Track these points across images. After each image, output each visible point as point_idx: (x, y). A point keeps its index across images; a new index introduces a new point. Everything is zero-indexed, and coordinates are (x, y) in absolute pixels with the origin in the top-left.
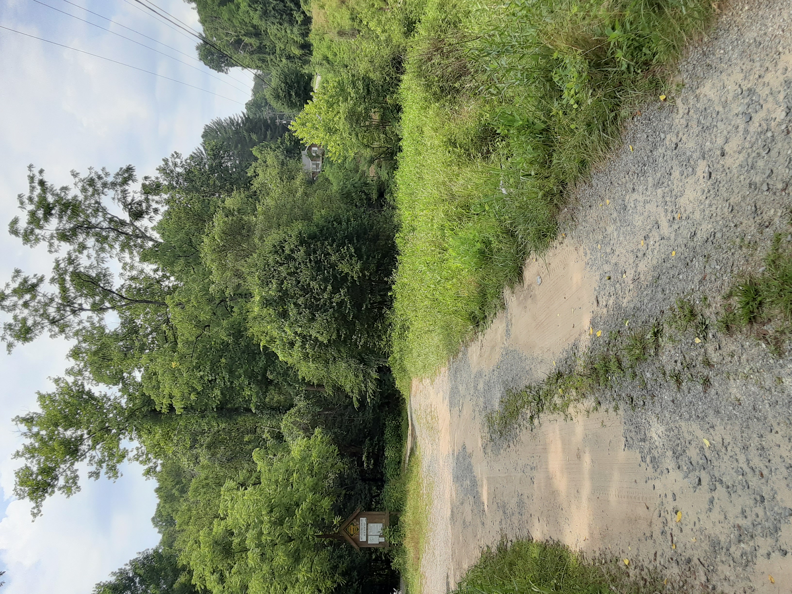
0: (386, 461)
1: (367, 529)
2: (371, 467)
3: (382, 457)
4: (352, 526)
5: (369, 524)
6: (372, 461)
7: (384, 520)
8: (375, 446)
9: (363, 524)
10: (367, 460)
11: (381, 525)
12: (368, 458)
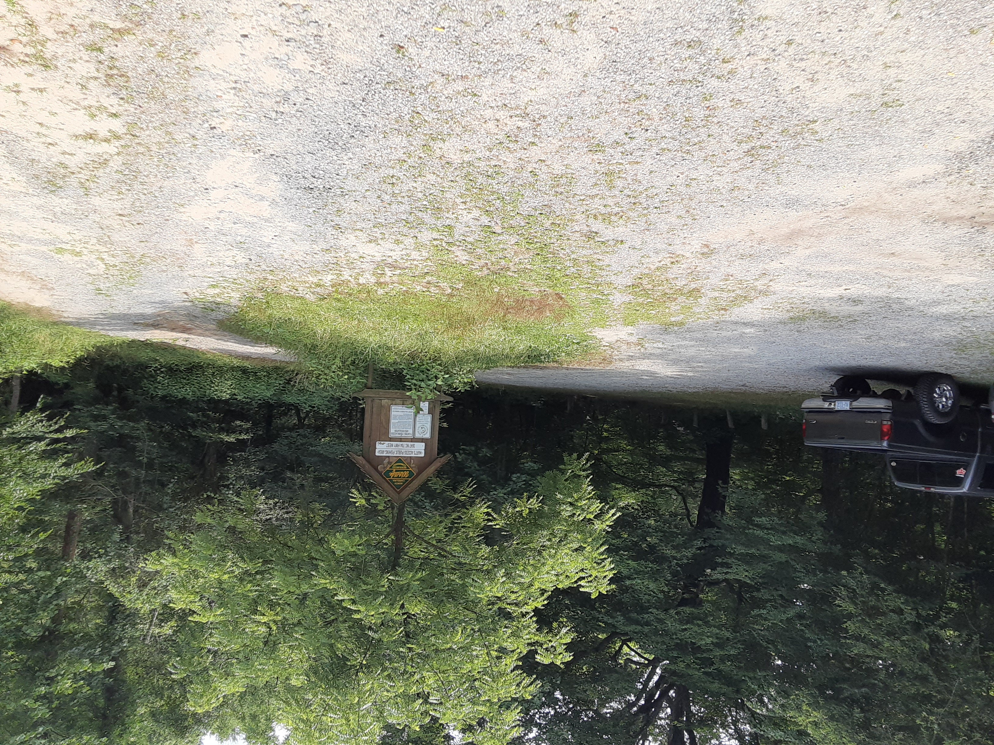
0: (239, 398)
1: (401, 440)
2: (249, 425)
3: (232, 404)
4: (391, 474)
5: (391, 436)
6: (238, 423)
7: (385, 402)
8: (208, 417)
9: (389, 449)
10: (234, 432)
11: (393, 407)
12: (230, 431)
